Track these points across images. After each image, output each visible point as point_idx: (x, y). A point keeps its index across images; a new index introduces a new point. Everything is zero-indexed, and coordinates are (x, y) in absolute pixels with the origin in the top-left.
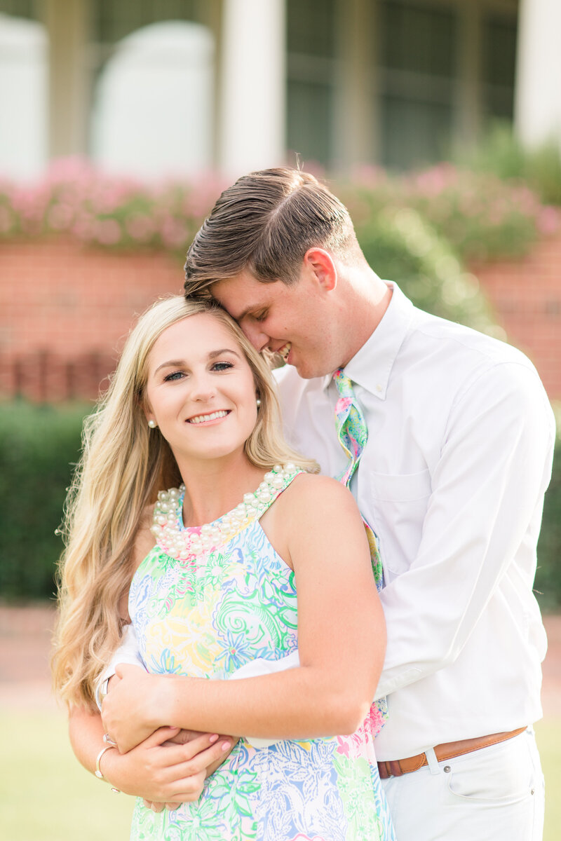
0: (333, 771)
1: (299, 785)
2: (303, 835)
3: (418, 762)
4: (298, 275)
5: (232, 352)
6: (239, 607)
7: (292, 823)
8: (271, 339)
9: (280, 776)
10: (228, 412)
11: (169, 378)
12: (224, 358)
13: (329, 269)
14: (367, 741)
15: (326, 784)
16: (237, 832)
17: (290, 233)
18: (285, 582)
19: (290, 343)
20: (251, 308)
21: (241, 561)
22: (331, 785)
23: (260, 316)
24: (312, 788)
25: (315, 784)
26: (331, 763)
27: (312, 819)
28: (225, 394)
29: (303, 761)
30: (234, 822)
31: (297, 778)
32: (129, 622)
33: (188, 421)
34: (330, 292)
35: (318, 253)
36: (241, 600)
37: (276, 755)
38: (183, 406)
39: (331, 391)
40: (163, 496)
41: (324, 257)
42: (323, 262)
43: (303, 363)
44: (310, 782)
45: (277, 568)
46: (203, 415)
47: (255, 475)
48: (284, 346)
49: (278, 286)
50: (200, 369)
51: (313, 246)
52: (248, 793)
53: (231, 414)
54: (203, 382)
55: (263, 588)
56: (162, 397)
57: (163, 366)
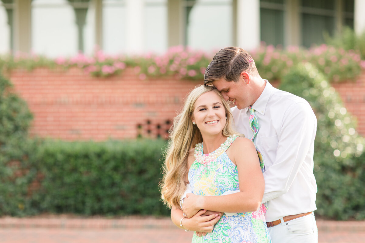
0: (251, 223)
1: (242, 227)
2: (244, 241)
3: (278, 222)
4: (238, 80)
5: (220, 103)
6: (222, 176)
7: (241, 238)
8: (230, 98)
9: (237, 225)
10: (218, 121)
11: (201, 110)
12: (217, 105)
13: (248, 78)
14: (262, 214)
15: (250, 226)
16: (224, 241)
17: (237, 67)
18: (234, 169)
19: (235, 99)
20: (224, 89)
21: (221, 163)
22: (251, 227)
23: (227, 91)
24: (246, 228)
25: (247, 226)
26: (250, 221)
27: (247, 237)
28: (217, 115)
29: (243, 220)
30: (223, 238)
31: (241, 225)
32: (189, 183)
33: (206, 123)
34: (248, 85)
35: (245, 73)
36: (222, 174)
37: (235, 218)
38: (205, 118)
39: (248, 113)
40: (197, 145)
41: (247, 74)
42: (246, 76)
43: (239, 105)
44: (245, 226)
45: (232, 165)
46: (211, 121)
47: (224, 138)
48: (234, 100)
49: (233, 83)
50: (210, 108)
51: (243, 71)
52: (227, 230)
53: (219, 122)
54: (211, 112)
55: (228, 170)
56: (198, 116)
57: (200, 107)
